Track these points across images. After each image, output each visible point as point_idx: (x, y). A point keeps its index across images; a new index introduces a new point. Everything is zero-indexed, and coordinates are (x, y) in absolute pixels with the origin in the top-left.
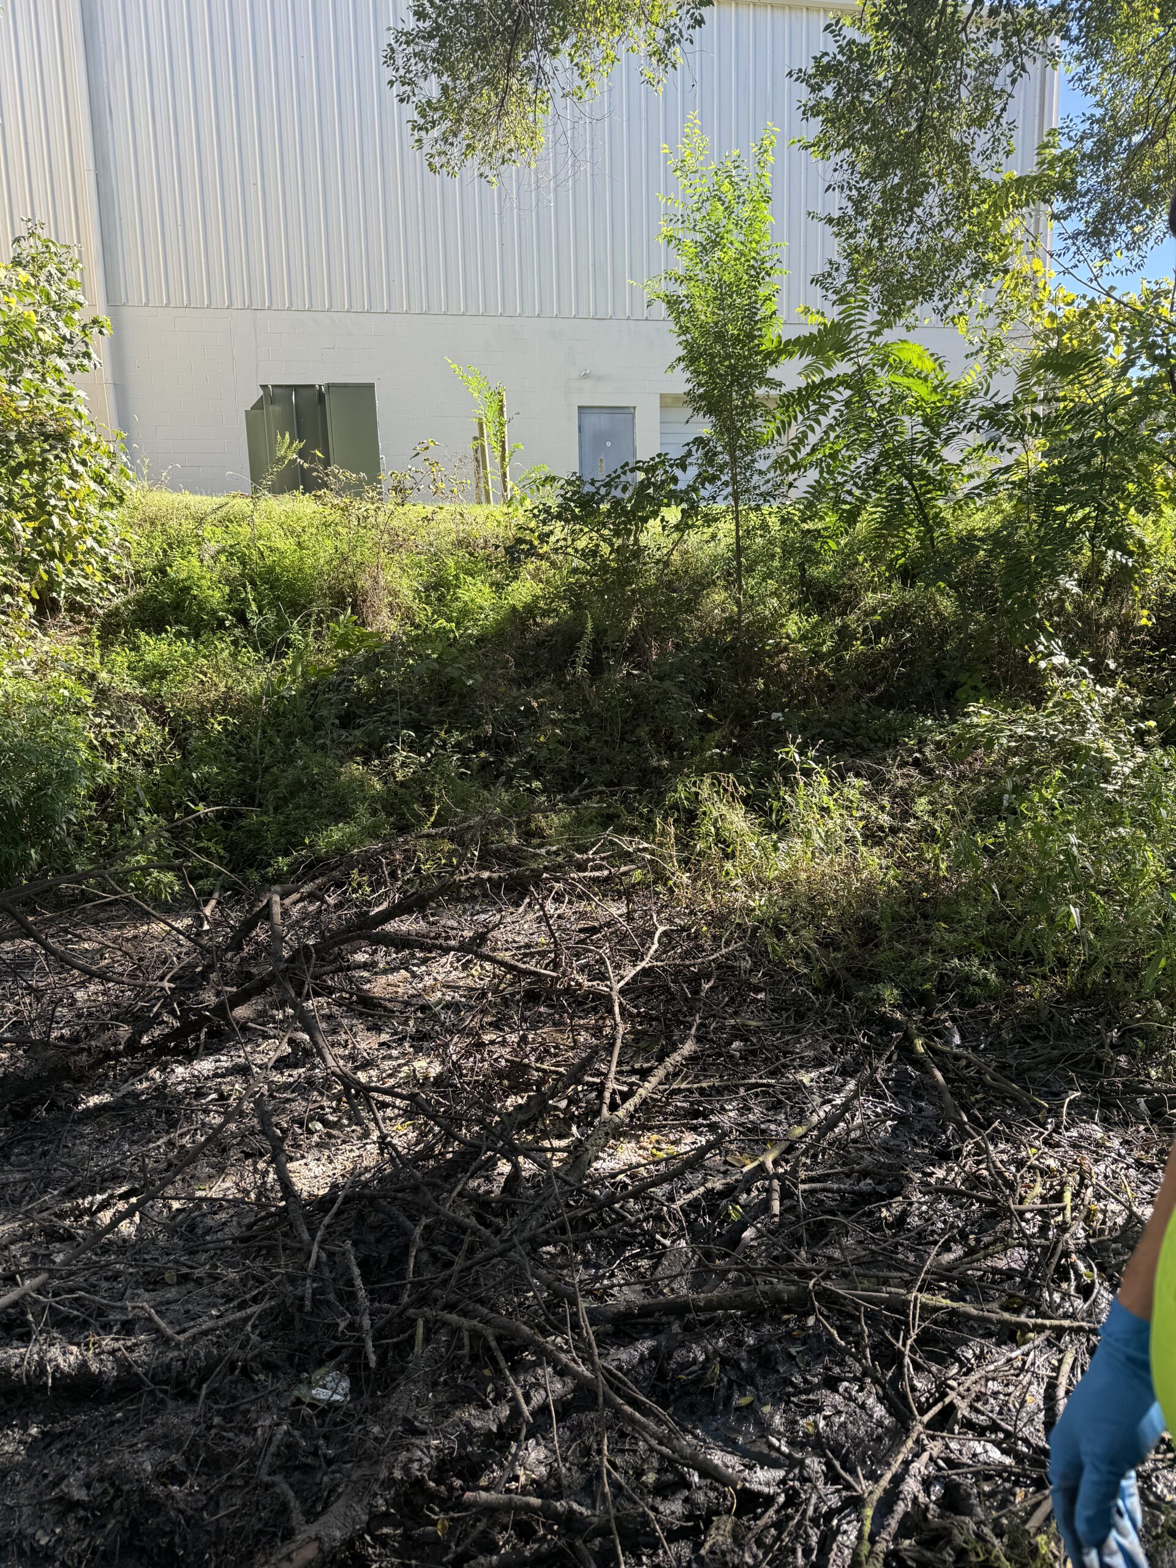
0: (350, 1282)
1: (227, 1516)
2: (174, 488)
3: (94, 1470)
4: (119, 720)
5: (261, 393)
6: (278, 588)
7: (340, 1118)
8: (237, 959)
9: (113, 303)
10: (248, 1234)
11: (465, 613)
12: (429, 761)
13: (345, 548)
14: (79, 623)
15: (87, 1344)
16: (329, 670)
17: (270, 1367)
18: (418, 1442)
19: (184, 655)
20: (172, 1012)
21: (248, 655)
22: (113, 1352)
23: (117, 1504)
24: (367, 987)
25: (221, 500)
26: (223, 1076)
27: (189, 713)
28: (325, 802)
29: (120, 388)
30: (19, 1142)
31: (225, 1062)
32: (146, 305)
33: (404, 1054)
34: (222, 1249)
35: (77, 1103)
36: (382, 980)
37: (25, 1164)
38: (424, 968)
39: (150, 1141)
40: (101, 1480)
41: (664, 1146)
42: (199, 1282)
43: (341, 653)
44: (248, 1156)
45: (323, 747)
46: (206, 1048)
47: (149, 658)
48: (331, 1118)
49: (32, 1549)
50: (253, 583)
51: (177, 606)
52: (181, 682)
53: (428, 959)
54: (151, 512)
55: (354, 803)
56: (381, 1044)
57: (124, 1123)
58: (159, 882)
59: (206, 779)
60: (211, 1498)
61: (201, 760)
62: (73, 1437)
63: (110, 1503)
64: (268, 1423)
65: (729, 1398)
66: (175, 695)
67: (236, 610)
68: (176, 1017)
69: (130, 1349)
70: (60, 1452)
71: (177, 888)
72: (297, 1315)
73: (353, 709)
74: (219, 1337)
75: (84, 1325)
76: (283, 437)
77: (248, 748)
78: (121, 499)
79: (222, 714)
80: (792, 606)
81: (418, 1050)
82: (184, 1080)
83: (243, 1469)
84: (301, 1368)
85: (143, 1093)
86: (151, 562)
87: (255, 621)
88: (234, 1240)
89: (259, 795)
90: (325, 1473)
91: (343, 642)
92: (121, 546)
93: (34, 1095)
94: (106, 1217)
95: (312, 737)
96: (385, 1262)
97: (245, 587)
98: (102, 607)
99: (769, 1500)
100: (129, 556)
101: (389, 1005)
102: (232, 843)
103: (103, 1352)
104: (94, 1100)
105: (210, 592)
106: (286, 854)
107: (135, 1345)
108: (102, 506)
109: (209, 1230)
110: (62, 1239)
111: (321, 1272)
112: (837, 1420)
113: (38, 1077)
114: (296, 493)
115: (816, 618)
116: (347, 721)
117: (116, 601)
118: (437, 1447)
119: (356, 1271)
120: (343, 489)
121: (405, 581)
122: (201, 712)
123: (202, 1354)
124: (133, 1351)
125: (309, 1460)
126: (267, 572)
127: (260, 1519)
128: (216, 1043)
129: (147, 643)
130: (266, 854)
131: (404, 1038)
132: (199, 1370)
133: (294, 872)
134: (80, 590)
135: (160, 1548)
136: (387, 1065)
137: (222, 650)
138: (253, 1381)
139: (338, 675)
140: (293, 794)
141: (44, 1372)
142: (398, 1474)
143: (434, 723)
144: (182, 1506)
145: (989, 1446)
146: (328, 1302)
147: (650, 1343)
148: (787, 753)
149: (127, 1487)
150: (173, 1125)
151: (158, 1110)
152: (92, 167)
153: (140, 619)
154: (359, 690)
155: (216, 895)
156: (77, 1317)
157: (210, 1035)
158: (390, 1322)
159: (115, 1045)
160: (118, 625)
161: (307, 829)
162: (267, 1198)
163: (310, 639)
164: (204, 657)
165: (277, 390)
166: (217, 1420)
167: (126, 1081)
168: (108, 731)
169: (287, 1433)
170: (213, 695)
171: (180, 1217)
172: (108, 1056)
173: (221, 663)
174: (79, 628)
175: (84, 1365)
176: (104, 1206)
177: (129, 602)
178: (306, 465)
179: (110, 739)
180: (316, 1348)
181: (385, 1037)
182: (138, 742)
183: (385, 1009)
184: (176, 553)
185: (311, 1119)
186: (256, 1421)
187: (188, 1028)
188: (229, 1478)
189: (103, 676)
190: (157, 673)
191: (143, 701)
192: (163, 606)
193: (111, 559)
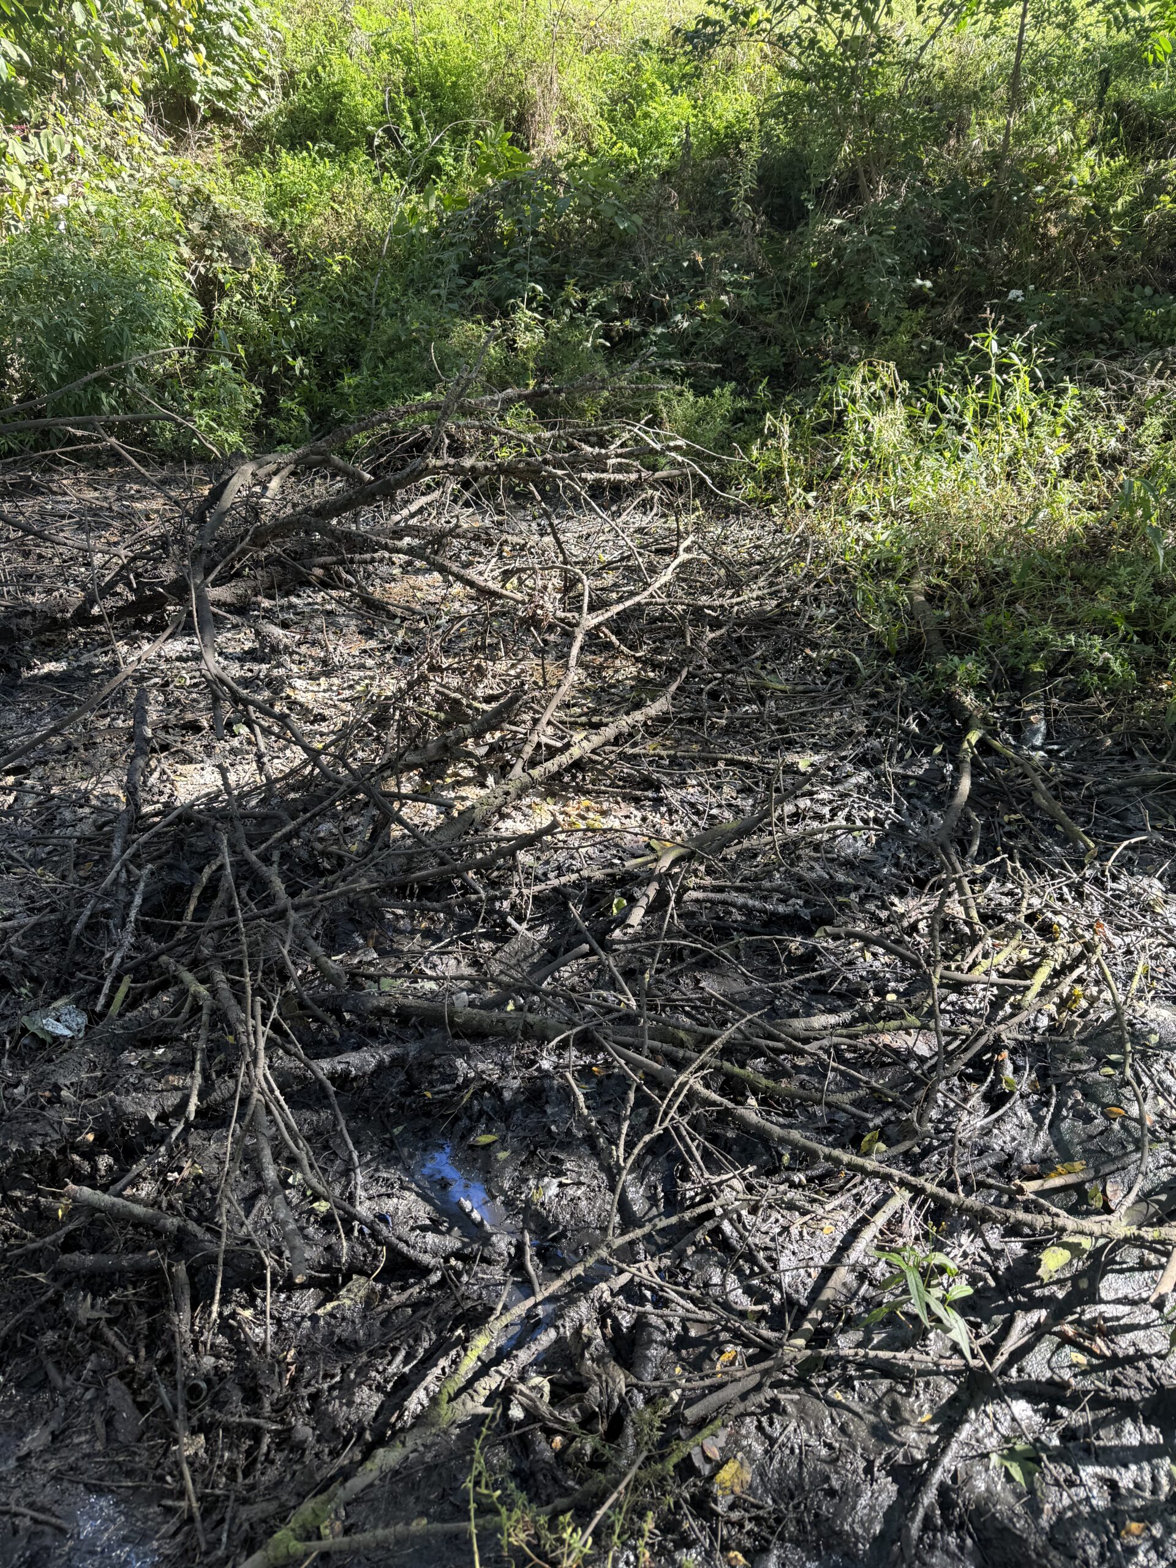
11: (656, 135)
16: (463, 202)
20: (129, 584)
24: (390, 585)
35: (30, 668)
36: (409, 580)
41: (591, 815)
51: (326, 118)
56: (364, 651)
65: (470, 1130)
67: (388, 124)
68: (131, 589)
80: (1092, 142)
85: (98, 667)
98: (250, 118)
99: (425, 1271)
104: (50, 667)
105: (363, 100)
112: (571, 1191)
115: (1121, 160)
117: (267, 110)
119: (136, 901)
126: (430, 75)
129: (287, 163)
131: (388, 648)
136: (352, 674)
145: (732, 1279)
147: (394, 1050)
148: (984, 339)
159: (62, 611)
168: (219, 265)
177: (279, 113)
181: (371, 644)
187: (145, 603)
192: (311, 117)
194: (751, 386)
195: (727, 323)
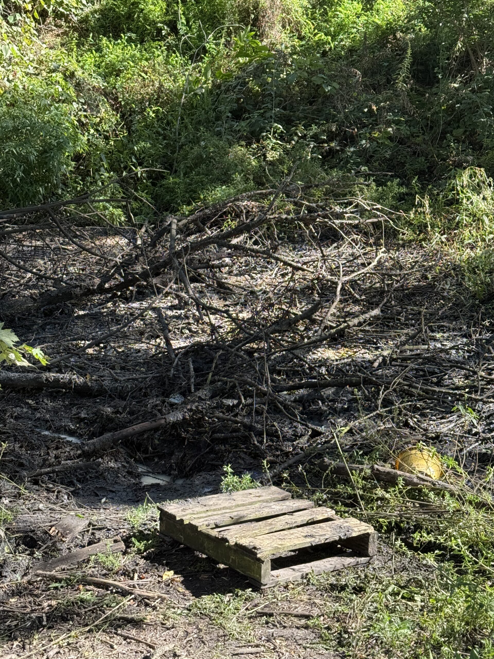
4: (89, 106)
15: (86, 377)
16: (230, 74)
19: (132, 57)
20: (120, 274)
24: (224, 281)
27: (134, 102)
33: (236, 310)
35: (74, 312)
36: (234, 279)
37: (52, 332)
38: (259, 275)
44: (153, 337)
45: (219, 133)
46: (136, 297)
47: (109, 58)
48: (193, 329)
52: (129, 78)
55: (234, 173)
56: (225, 305)
57: (97, 321)
58: (113, 214)
59: (143, 151)
61: (140, 138)
66: (125, 88)
67: (170, 21)
68: (122, 277)
71: (123, 219)
77: (171, 130)
79: (156, 105)
81: (243, 310)
85: (104, 313)
89: (175, 164)
93: (55, 305)
94: (90, 350)
95: (213, 125)
98: (76, 15)
101: (233, 288)
102: (157, 194)
103: (92, 380)
104: (81, 312)
105: (153, 7)
106: (189, 204)
111: (178, 367)
113: (57, 296)
116: (237, 115)
117: (86, 10)
122: (142, 101)
123: (129, 386)
128: (141, 295)
129: (107, 47)
139: (236, 78)
140: (196, 165)
141: (71, 382)
146: (179, 377)
153: (103, 27)
155: (145, 226)
160: (87, 30)
161: (203, 189)
164: (146, 59)
168: (83, 113)
170: (150, 89)
172: (89, 291)
174: (61, 31)
179: (83, 119)
181: (228, 303)
182: (100, 122)
183: (231, 290)
185: (184, 328)
187: (127, 283)
189: (79, 72)
190: (114, 71)
191: (104, 92)
192: (119, 17)
194: (408, 180)
195: (392, 145)
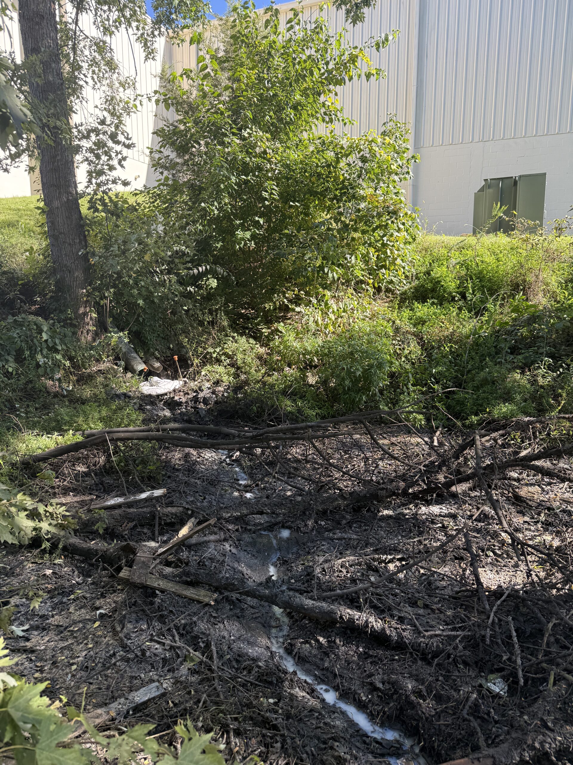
0: (510, 637)
1: (444, 725)
2: (438, 233)
3: (386, 678)
4: (403, 342)
5: (483, 183)
6: (484, 281)
7: (503, 553)
8: (456, 463)
9: (417, 147)
10: (456, 596)
12: (559, 376)
13: (523, 260)
14: (388, 297)
15: (385, 621)
16: (507, 323)
17: (466, 664)
18: (550, 734)
19: (434, 313)
20: (423, 481)
21: (465, 313)
22: (396, 629)
23: (395, 697)
24: (517, 490)
25: (462, 238)
26: (444, 517)
27: (434, 341)
28: (499, 391)
29: (415, 187)
30: (356, 522)
31: (445, 511)
32: (432, 146)
33: (538, 530)
34: (444, 599)
35: (379, 512)
36: (525, 489)
37: (358, 532)
38: (549, 487)
39: (410, 538)
40: (389, 683)
42: (433, 611)
43: (514, 315)
44: (456, 558)
45: (500, 363)
46: (435, 501)
47: (418, 314)
48: (498, 552)
49: (359, 699)
50: (471, 278)
51: (433, 290)
52: (432, 326)
53: (552, 483)
54: (426, 245)
55: (515, 394)
56: (525, 522)
57: (399, 526)
58: (416, 418)
59: (439, 373)
60: (437, 713)
61: (438, 364)
62: (376, 659)
63: (392, 695)
64: (466, 690)
66: (428, 332)
67: (461, 292)
68: (425, 483)
69: (404, 630)
70: (371, 663)
71: (423, 423)
72: (481, 644)
73: (518, 344)
74: (442, 639)
75: (383, 612)
76: (497, 205)
77: (460, 360)
78: (414, 240)
79: (450, 343)
81: (545, 530)
82: (425, 514)
83: (452, 706)
84: (481, 670)
85: (407, 515)
86: (424, 269)
87: (469, 296)
88: (450, 597)
89: (464, 384)
90: (494, 727)
91: (516, 310)
92: (411, 262)
93: (362, 503)
94: (391, 566)
95: (494, 357)
96: (528, 634)
97: (467, 281)
98: (399, 290)
100: (414, 266)
101: (530, 503)
102: (449, 405)
103: (392, 627)
104: (386, 512)
105: (450, 283)
106: (476, 415)
107: (405, 629)
108: (405, 243)
109: (437, 588)
110: (373, 570)
111: (494, 627)
113: (365, 496)
114: (498, 233)
116: (514, 350)
117: (406, 287)
118: (560, 741)
119: (514, 634)
120: (526, 230)
121: (554, 278)
122: (439, 341)
123: (435, 644)
124: (404, 631)
125: (486, 716)
126: (479, 273)
127: (461, 734)
128: (440, 500)
129: (418, 307)
130: (466, 413)
131: (538, 522)
132: (433, 651)
133: (481, 424)
134: (391, 282)
135: (412, 725)
136: (527, 533)
137: (453, 312)
138: (457, 666)
139: (512, 326)
140: (482, 386)
141: (367, 626)
142: (537, 745)
143: (563, 356)
144: (424, 710)
146: (497, 643)
149: (401, 691)
150: (420, 533)
151: (413, 524)
152: (415, 84)
153: (415, 296)
154: (522, 335)
155: (440, 429)
156: (380, 607)
157: (438, 495)
158: (531, 666)
159: (397, 490)
160: (405, 299)
161: (488, 404)
162: (465, 581)
163: (498, 307)
164: (444, 315)
165: (492, 181)
166: (441, 678)
167: (399, 507)
168: (398, 347)
169: (476, 699)
170: (446, 333)
171: (424, 578)
172: (394, 494)
173: (452, 318)
174: (388, 300)
175: (383, 629)
176: (391, 561)
177: (411, 288)
178: (507, 219)
179: (398, 351)
180: (489, 663)
181: (527, 519)
182: (410, 353)
183: (527, 504)
184: (436, 264)
185: (488, 550)
186: (461, 687)
187: (429, 491)
188: (446, 707)
189: (398, 322)
190: (421, 322)
191: (413, 334)
192: (427, 290)
193: (406, 268)
